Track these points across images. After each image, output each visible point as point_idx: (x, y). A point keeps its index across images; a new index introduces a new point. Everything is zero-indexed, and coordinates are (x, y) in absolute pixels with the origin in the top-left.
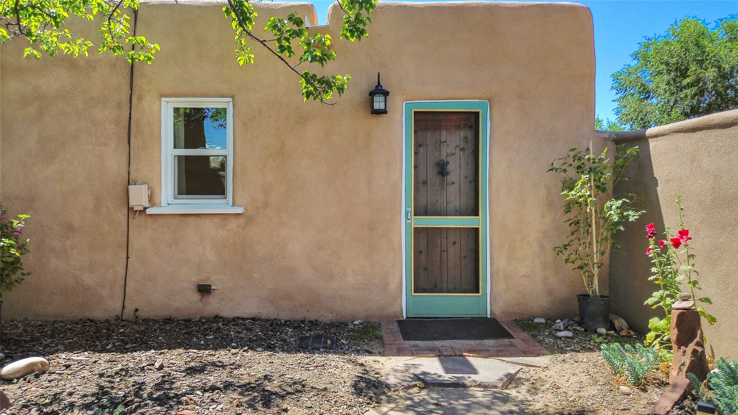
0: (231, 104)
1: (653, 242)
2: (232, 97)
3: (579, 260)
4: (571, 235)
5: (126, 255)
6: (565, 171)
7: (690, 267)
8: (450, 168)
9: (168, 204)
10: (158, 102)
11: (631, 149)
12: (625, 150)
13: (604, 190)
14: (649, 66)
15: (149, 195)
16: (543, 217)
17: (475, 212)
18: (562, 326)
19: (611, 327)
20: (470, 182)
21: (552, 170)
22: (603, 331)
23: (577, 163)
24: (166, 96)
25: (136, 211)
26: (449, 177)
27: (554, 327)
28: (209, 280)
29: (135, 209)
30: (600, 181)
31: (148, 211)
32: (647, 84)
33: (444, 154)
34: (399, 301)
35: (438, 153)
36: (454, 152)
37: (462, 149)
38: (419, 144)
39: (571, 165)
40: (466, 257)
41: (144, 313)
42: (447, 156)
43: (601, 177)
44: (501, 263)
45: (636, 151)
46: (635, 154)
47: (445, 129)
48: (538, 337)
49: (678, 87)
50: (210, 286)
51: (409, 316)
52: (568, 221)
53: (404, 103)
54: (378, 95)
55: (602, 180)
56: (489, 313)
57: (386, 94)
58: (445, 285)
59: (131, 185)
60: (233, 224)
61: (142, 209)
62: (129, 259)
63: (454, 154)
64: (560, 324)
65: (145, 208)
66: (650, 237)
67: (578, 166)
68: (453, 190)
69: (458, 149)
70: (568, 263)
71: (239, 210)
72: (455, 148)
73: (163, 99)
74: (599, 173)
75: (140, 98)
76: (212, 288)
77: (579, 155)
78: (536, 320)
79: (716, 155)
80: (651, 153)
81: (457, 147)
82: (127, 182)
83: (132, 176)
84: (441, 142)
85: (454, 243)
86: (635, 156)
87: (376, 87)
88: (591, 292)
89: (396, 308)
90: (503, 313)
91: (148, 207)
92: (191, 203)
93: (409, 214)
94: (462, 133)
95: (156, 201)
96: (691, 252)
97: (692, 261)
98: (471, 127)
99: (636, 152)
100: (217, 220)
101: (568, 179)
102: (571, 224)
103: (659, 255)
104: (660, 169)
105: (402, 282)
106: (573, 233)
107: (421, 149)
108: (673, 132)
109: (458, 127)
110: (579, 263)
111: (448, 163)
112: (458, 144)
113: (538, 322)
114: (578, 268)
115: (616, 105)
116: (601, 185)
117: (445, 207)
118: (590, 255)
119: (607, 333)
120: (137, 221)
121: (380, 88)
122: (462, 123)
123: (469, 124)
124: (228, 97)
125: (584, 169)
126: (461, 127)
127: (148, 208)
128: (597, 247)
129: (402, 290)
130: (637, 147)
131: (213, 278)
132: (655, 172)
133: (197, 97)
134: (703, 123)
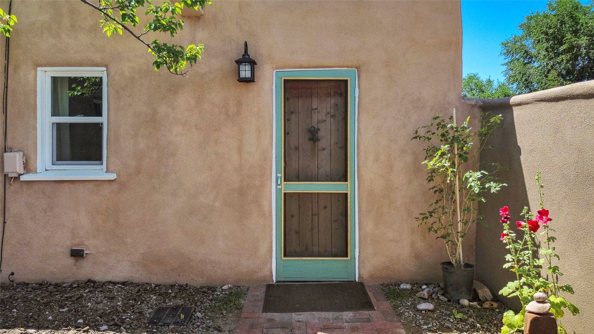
0: (105, 72)
1: (508, 226)
2: (106, 66)
3: (442, 230)
4: (435, 203)
5: (3, 220)
6: (429, 139)
7: (550, 251)
8: (321, 134)
9: (46, 170)
10: (33, 71)
11: (495, 118)
12: (489, 117)
13: (466, 160)
14: (531, 36)
15: (24, 162)
16: (410, 182)
17: (344, 178)
18: (426, 293)
19: (475, 297)
20: (340, 148)
21: (416, 138)
22: (465, 302)
23: (441, 131)
24: (42, 66)
25: (12, 178)
26: (320, 143)
27: (418, 295)
28: (83, 245)
29: (10, 176)
30: (462, 150)
31: (23, 178)
32: (530, 50)
33: (315, 121)
34: (269, 266)
35: (309, 119)
36: (325, 119)
37: (333, 116)
38: (291, 111)
39: (434, 133)
40: (336, 221)
41: (19, 277)
42: (318, 122)
43: (464, 146)
44: (370, 227)
45: (499, 119)
46: (499, 122)
47: (316, 96)
48: (399, 309)
49: (555, 53)
50: (83, 251)
51: (279, 279)
52: (433, 188)
53: (275, 72)
54: (244, 64)
55: (464, 148)
56: (357, 276)
57: (253, 63)
58: (316, 248)
59: (7, 152)
60: (106, 190)
61: (16, 175)
62: (5, 224)
63: (325, 121)
64: (425, 291)
65: (20, 175)
66: (504, 222)
67: (442, 134)
68: (324, 156)
69: (329, 116)
70: (431, 232)
71: (112, 176)
72: (326, 115)
73: (39, 69)
74: (462, 142)
75: (16, 68)
76: (85, 252)
77: (443, 123)
78: (403, 286)
79: (580, 127)
80: (515, 121)
81: (328, 113)
82: (4, 150)
83: (9, 143)
84: (312, 109)
85: (325, 207)
86: (499, 124)
87: (243, 55)
88: (454, 261)
89: (266, 272)
90: (370, 277)
91: (22, 173)
92: (68, 169)
93: (279, 180)
94: (332, 101)
95: (32, 168)
96: (551, 234)
97: (552, 244)
98: (341, 95)
99: (501, 120)
100: (91, 185)
101: (431, 147)
102: (435, 192)
103: (515, 242)
104: (523, 138)
105: (272, 247)
106: (437, 202)
107: (293, 116)
108: (536, 101)
109: (329, 95)
110: (441, 232)
111: (318, 129)
112: (329, 110)
113: (404, 287)
114: (441, 237)
115: (505, 68)
116: (464, 154)
117: (317, 172)
118: (454, 224)
119: (470, 304)
120: (12, 188)
121: (247, 57)
122: (333, 90)
123: (339, 92)
124: (102, 66)
125: (448, 137)
126: (332, 94)
127: (22, 175)
128: (461, 216)
129: (272, 255)
130: (501, 115)
131: (86, 243)
132: (519, 141)
133: (71, 66)
134: (566, 93)
